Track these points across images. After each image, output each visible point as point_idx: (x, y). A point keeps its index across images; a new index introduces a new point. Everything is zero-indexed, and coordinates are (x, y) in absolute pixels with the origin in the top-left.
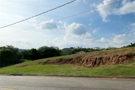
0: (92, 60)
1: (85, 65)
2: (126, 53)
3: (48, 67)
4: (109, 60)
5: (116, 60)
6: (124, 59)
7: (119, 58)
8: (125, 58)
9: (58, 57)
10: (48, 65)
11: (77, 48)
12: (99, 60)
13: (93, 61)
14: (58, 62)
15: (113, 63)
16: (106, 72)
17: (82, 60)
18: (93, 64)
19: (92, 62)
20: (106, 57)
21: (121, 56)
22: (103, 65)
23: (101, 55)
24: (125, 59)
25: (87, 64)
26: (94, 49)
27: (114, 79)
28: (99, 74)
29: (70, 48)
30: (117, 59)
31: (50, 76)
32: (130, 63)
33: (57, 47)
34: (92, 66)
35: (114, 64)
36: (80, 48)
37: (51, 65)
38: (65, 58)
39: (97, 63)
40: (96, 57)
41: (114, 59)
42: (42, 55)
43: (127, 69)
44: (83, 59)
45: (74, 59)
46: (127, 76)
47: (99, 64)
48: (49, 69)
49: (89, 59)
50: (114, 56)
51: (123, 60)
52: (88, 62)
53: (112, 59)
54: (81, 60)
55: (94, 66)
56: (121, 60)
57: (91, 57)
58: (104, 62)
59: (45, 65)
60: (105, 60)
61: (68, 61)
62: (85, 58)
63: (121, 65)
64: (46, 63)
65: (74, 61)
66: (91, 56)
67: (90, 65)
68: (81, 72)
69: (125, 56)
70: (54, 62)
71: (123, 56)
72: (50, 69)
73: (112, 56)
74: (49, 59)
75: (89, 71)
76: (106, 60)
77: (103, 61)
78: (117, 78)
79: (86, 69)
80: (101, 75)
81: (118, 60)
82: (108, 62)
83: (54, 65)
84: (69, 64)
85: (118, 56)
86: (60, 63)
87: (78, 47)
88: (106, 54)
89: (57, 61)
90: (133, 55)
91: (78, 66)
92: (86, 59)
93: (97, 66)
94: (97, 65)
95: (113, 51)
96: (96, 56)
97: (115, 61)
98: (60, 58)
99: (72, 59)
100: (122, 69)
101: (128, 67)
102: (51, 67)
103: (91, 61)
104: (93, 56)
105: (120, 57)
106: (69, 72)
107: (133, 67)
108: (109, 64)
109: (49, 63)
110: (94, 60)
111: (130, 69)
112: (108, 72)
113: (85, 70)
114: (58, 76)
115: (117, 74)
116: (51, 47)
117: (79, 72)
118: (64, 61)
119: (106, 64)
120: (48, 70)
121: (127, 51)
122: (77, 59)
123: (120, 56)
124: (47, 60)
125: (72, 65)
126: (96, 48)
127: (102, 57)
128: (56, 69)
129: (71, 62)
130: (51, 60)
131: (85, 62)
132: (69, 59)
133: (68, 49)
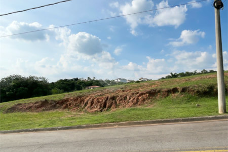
0: (100, 100)
1: (89, 110)
2: (150, 89)
3: (16, 118)
4: (125, 99)
5: (134, 99)
6: (145, 98)
7: (138, 96)
8: (146, 96)
10: (16, 114)
11: (87, 79)
12: (111, 100)
13: (101, 102)
14: (38, 108)
15: (130, 104)
17: (85, 102)
18: (101, 107)
19: (99, 104)
20: (121, 96)
21: (142, 94)
22: (116, 108)
24: (147, 98)
25: (91, 109)
29: (72, 80)
30: (136, 98)
32: (151, 104)
33: (44, 78)
34: (98, 112)
35: (131, 107)
36: (93, 80)
37: (24, 113)
38: (55, 99)
39: (107, 105)
40: (107, 95)
41: (132, 99)
42: (7, 93)
44: (86, 100)
45: (71, 100)
47: (110, 107)
48: (16, 121)
49: (95, 100)
50: (133, 94)
51: (144, 100)
52: (93, 104)
53: (130, 99)
54: (82, 101)
55: (101, 111)
56: (141, 100)
57: (101, 95)
58: (118, 103)
59: (10, 114)
60: (120, 101)
61: (58, 105)
62: (90, 99)
63: (139, 107)
64: (12, 110)
65: (70, 104)
66: (100, 93)
67: (96, 109)
69: (147, 93)
70: (30, 107)
71: (145, 94)
72: (19, 121)
73: (130, 94)
74: (21, 101)
76: (122, 99)
77: (116, 103)
78: (119, 125)
79: (87, 115)
80: (99, 123)
81: (138, 100)
82: (123, 104)
83: (29, 113)
84: (60, 110)
85: (138, 93)
86: (43, 108)
87: (89, 78)
88: (124, 91)
89: (38, 104)
90: (157, 91)
91: (75, 113)
94: (106, 109)
95: (136, 86)
97: (132, 101)
98: (44, 100)
99: (67, 100)
103: (99, 102)
104: (103, 95)
105: (140, 95)
108: (124, 107)
109: (20, 110)
110: (104, 101)
116: (31, 78)
117: (70, 121)
118: (51, 104)
119: (120, 106)
120: (14, 122)
121: (153, 86)
122: (76, 100)
124: (16, 104)
125: (66, 111)
126: (119, 81)
127: (115, 95)
128: (31, 119)
129: (64, 105)
130: (25, 103)
131: (89, 105)
132: (61, 101)
133: (69, 80)
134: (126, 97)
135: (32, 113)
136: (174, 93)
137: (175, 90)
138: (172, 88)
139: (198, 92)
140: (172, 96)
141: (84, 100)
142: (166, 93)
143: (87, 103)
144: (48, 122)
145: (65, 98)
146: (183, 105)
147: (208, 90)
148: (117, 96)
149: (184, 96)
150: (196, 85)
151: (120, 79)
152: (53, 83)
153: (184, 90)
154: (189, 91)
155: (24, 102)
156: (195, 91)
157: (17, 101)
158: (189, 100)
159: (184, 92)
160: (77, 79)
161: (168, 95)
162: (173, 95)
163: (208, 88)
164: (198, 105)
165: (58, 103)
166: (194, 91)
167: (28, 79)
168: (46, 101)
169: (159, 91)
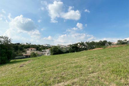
11: (26, 44)
29: (16, 44)
36: (29, 45)
126: (46, 45)
151: (47, 44)
160: (19, 44)
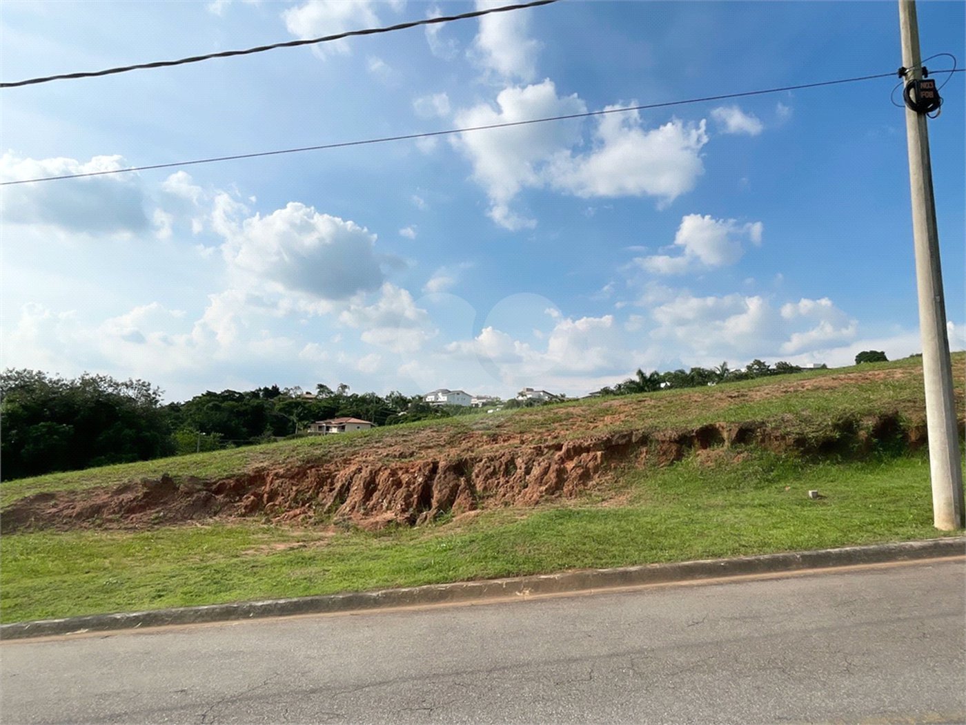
0: (405, 478)
1: (357, 517)
2: (604, 429)
3: (34, 560)
4: (507, 473)
5: (546, 471)
6: (591, 465)
7: (562, 460)
8: (595, 458)
9: (139, 464)
10: (33, 539)
12: (451, 476)
13: (408, 484)
14: (131, 511)
15: (534, 491)
16: (475, 559)
17: (338, 486)
18: (408, 505)
19: (402, 492)
20: (491, 459)
21: (577, 451)
22: (473, 507)
23: (464, 445)
24: (596, 469)
25: (366, 514)
26: (430, 399)
27: (519, 596)
28: (433, 577)
29: (256, 395)
30: (554, 467)
31: (37, 631)
32: (619, 491)
33: (143, 386)
34: (398, 525)
35: (537, 503)
37: (68, 538)
38: (203, 473)
39: (436, 495)
40: (431, 455)
41: (536, 471)
43: (596, 528)
44: (342, 475)
45: (277, 476)
46: (588, 572)
47: (447, 504)
48: (35, 573)
49: (383, 476)
50: (539, 451)
51: (585, 476)
52: (376, 495)
53: (528, 472)
54: (324, 480)
55: (412, 521)
56: (574, 475)
57: (402, 455)
58: (479, 487)
60: (486, 478)
61: (220, 498)
62: (360, 470)
63: (571, 504)
64: (11, 521)
65: (273, 495)
66: (398, 449)
67: (389, 515)
68: (312, 570)
69: (596, 447)
70: (97, 510)
71: (588, 450)
72: (50, 573)
73: (527, 449)
74: (51, 482)
75: (377, 557)
76: (494, 473)
77: (471, 486)
78: (536, 586)
79: (357, 542)
81: (561, 473)
82: (502, 490)
83: (91, 536)
84: (231, 522)
85: (559, 447)
86: (152, 514)
88: (494, 439)
89: (129, 496)
90: (634, 439)
91: (298, 533)
92: (365, 473)
93: (435, 517)
94: (433, 511)
95: (539, 417)
96: (432, 452)
97: (540, 480)
98: (158, 477)
99: (258, 477)
100: (571, 527)
101: (607, 516)
102: (60, 552)
103: (398, 484)
104: (412, 455)
105: (569, 456)
106: (219, 581)
107: (626, 516)
108: (506, 504)
109: (48, 523)
110: (420, 480)
111: (610, 526)
112: (489, 553)
113: (342, 558)
114: (114, 624)
115: (539, 567)
116: (85, 383)
117: (299, 572)
118: (189, 494)
119: (491, 500)
120: (28, 582)
121: (608, 419)
122: (298, 475)
123: (568, 450)
124: (30, 494)
125: (256, 523)
127: (466, 456)
128: (107, 563)
129: (249, 499)
130: (73, 492)
131: (355, 495)
132: (232, 482)
133: (242, 396)
134: (511, 464)
135: (105, 536)
136: (705, 448)
137: (708, 436)
138: (696, 426)
139: (801, 441)
140: (699, 457)
141: (331, 477)
142: (674, 447)
143: (345, 489)
144: (195, 577)
145: (249, 469)
146: (750, 495)
147: (837, 435)
148: (475, 460)
149: (746, 460)
150: (788, 416)
152: (174, 407)
153: (744, 435)
154: (766, 437)
155: (63, 488)
156: (790, 439)
157: (30, 480)
158: (770, 475)
159: (746, 442)
160: (275, 393)
161: (679, 456)
162: (703, 453)
163: (836, 426)
164: (816, 496)
165: (219, 491)
166: (783, 438)
167: (73, 389)
168: (166, 479)
169: (645, 440)
